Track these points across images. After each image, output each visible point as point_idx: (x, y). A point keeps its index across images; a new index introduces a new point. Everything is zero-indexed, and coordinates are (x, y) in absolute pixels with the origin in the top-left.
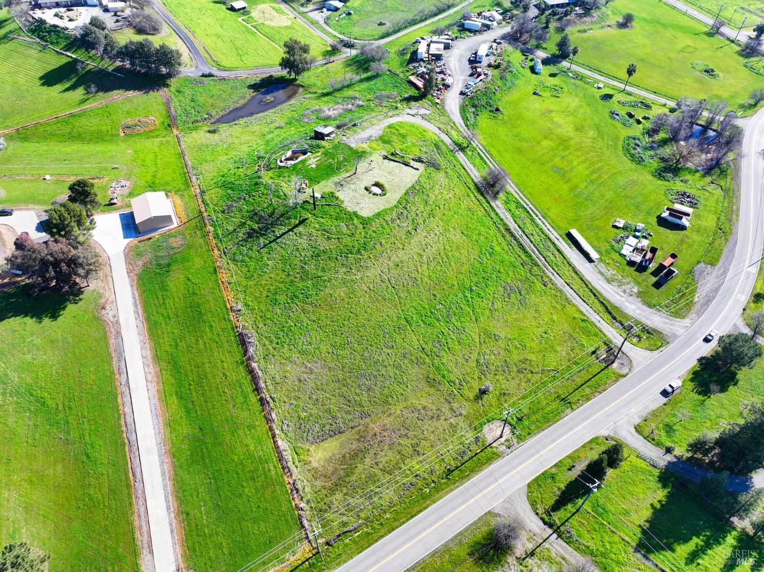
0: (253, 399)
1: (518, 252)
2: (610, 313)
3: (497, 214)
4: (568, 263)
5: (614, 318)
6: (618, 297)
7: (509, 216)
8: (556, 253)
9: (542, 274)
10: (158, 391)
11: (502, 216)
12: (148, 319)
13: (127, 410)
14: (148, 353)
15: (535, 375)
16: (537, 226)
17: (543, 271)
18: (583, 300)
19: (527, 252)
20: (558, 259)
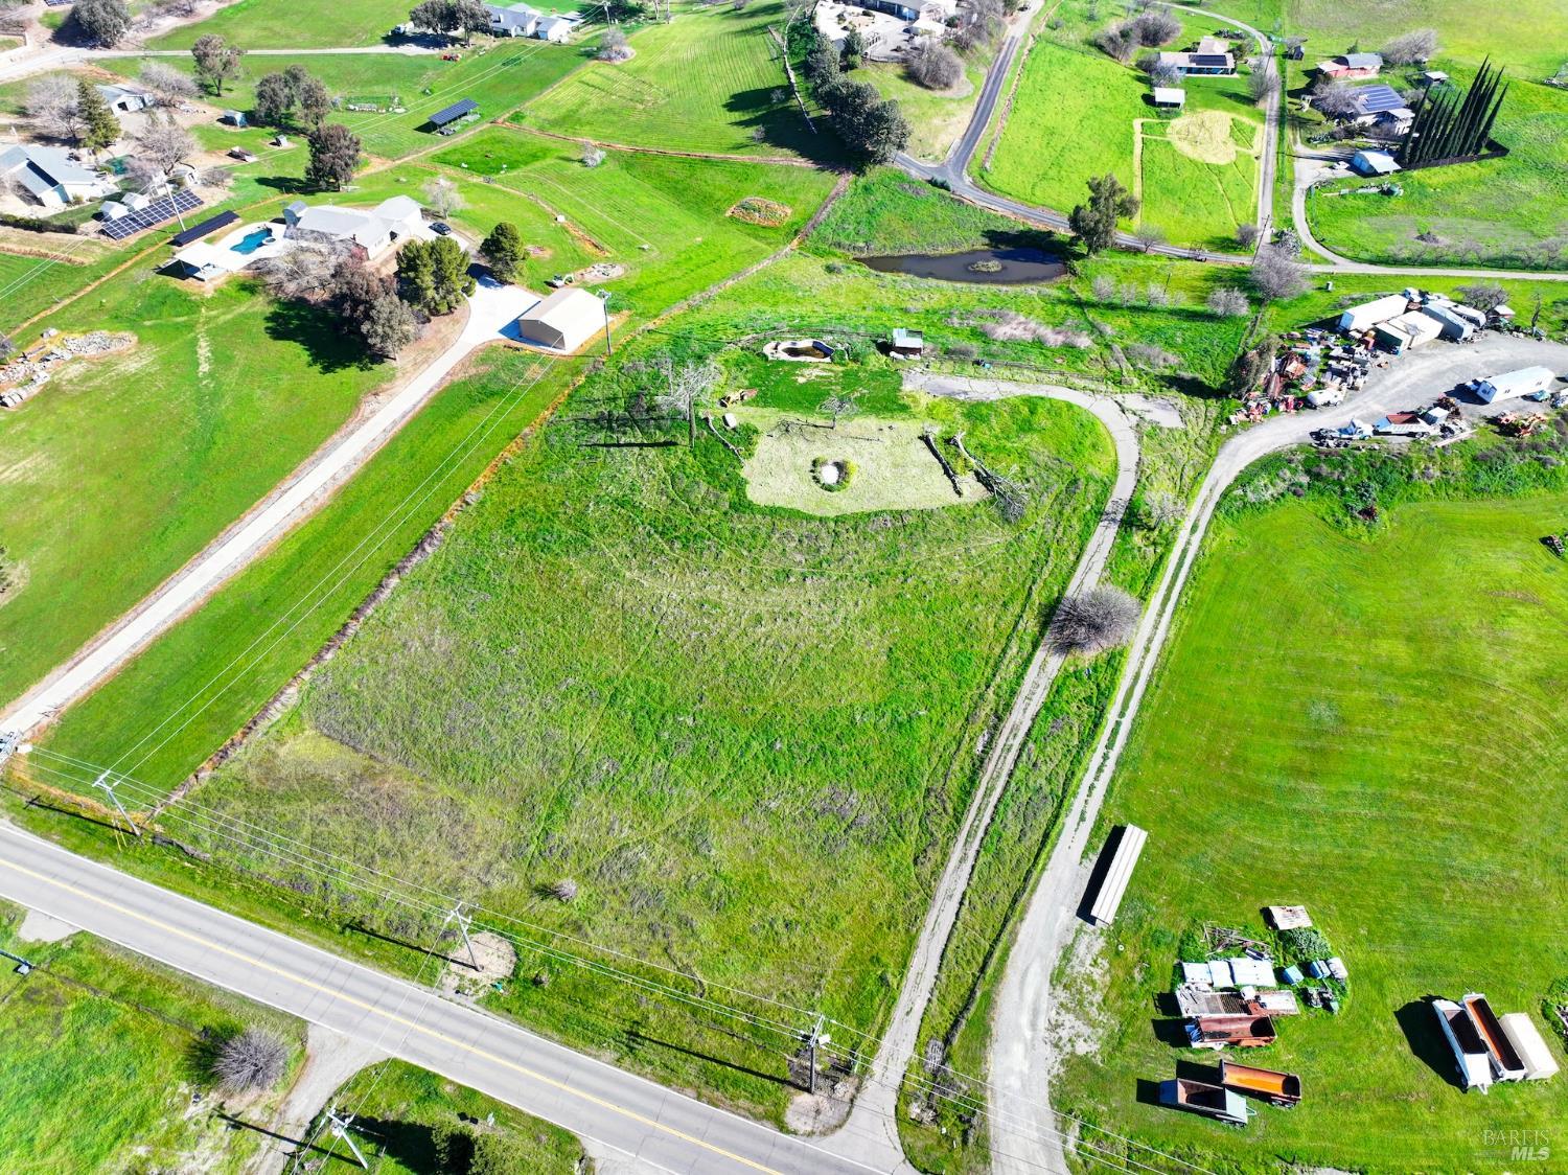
0: (343, 618)
1: (956, 767)
2: (955, 1025)
3: (1020, 677)
4: (1029, 872)
5: (947, 1041)
6: (1025, 1020)
7: (1040, 697)
8: (1038, 835)
9: (942, 841)
10: (297, 524)
11: (1025, 689)
12: (394, 440)
13: (248, 518)
14: (344, 478)
15: (665, 959)
16: (1077, 761)
17: (951, 840)
18: (944, 951)
19: (972, 781)
20: (1020, 849)
